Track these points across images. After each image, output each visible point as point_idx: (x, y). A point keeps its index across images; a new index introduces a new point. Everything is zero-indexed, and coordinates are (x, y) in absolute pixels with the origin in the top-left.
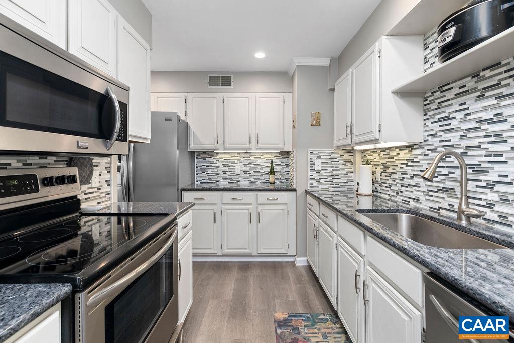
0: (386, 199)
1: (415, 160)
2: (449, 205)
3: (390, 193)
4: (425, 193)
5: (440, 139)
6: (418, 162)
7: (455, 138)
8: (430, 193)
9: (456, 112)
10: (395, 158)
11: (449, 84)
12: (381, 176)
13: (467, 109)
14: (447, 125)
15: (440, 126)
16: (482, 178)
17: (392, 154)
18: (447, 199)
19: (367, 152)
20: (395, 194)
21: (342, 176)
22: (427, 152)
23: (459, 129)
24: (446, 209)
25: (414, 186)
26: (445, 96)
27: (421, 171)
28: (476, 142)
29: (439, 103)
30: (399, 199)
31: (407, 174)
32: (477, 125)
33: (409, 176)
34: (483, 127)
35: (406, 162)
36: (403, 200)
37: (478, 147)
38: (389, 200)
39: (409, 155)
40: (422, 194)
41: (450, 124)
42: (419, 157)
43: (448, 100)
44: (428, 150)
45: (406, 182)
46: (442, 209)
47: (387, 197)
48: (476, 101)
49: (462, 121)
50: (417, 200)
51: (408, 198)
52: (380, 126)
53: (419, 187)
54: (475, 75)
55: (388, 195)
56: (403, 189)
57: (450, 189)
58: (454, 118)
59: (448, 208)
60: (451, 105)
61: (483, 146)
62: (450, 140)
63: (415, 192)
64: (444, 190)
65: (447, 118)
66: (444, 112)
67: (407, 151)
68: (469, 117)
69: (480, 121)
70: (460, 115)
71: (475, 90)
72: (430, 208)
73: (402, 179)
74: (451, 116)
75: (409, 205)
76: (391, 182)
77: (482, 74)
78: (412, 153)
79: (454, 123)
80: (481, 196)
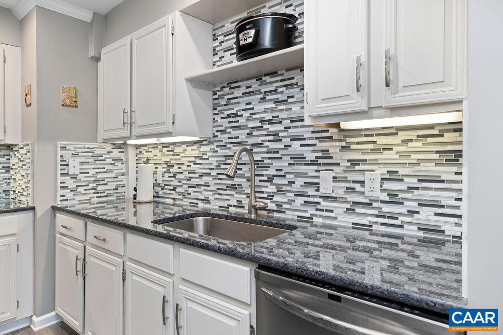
0: (170, 204)
1: (204, 157)
2: (237, 201)
3: (176, 196)
4: (214, 192)
5: (228, 135)
6: (208, 159)
7: (242, 135)
8: (220, 192)
9: (243, 110)
10: (181, 155)
11: (237, 82)
12: (163, 176)
13: (253, 109)
14: (235, 122)
15: (229, 122)
16: (264, 172)
17: (177, 150)
18: (236, 195)
19: (143, 148)
20: (181, 197)
21: (111, 180)
22: (216, 149)
23: (245, 127)
24: (234, 206)
25: (203, 185)
26: (233, 93)
27: (210, 169)
28: (259, 140)
29: (228, 99)
30: (186, 202)
31: (195, 173)
32: (260, 124)
33: (197, 175)
34: (265, 127)
35: (193, 159)
36: (190, 203)
37: (260, 145)
38: (173, 205)
39: (197, 152)
40: (211, 193)
41: (238, 121)
42: (209, 154)
43: (236, 98)
44: (217, 146)
45: (194, 181)
46: (231, 206)
47: (171, 201)
48: (259, 102)
49: (249, 119)
50: (206, 201)
51: (197, 199)
52: (174, 116)
53: (209, 186)
54: (259, 79)
55: (172, 199)
56: (191, 190)
57: (238, 185)
58: (242, 115)
59: (236, 204)
60: (239, 103)
61: (265, 144)
62: (238, 137)
63: (204, 193)
64: (233, 187)
65: (235, 115)
66: (233, 109)
67: (195, 147)
68: (254, 117)
69: (263, 121)
70: (247, 114)
71: (258, 92)
72: (219, 207)
73: (190, 179)
74: (239, 113)
75: (197, 207)
76: (176, 183)
77: (264, 78)
78: (201, 150)
79: (242, 121)
80: (263, 190)
